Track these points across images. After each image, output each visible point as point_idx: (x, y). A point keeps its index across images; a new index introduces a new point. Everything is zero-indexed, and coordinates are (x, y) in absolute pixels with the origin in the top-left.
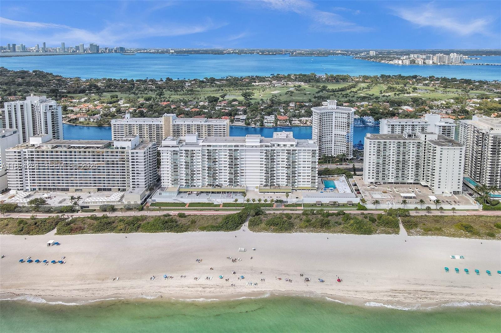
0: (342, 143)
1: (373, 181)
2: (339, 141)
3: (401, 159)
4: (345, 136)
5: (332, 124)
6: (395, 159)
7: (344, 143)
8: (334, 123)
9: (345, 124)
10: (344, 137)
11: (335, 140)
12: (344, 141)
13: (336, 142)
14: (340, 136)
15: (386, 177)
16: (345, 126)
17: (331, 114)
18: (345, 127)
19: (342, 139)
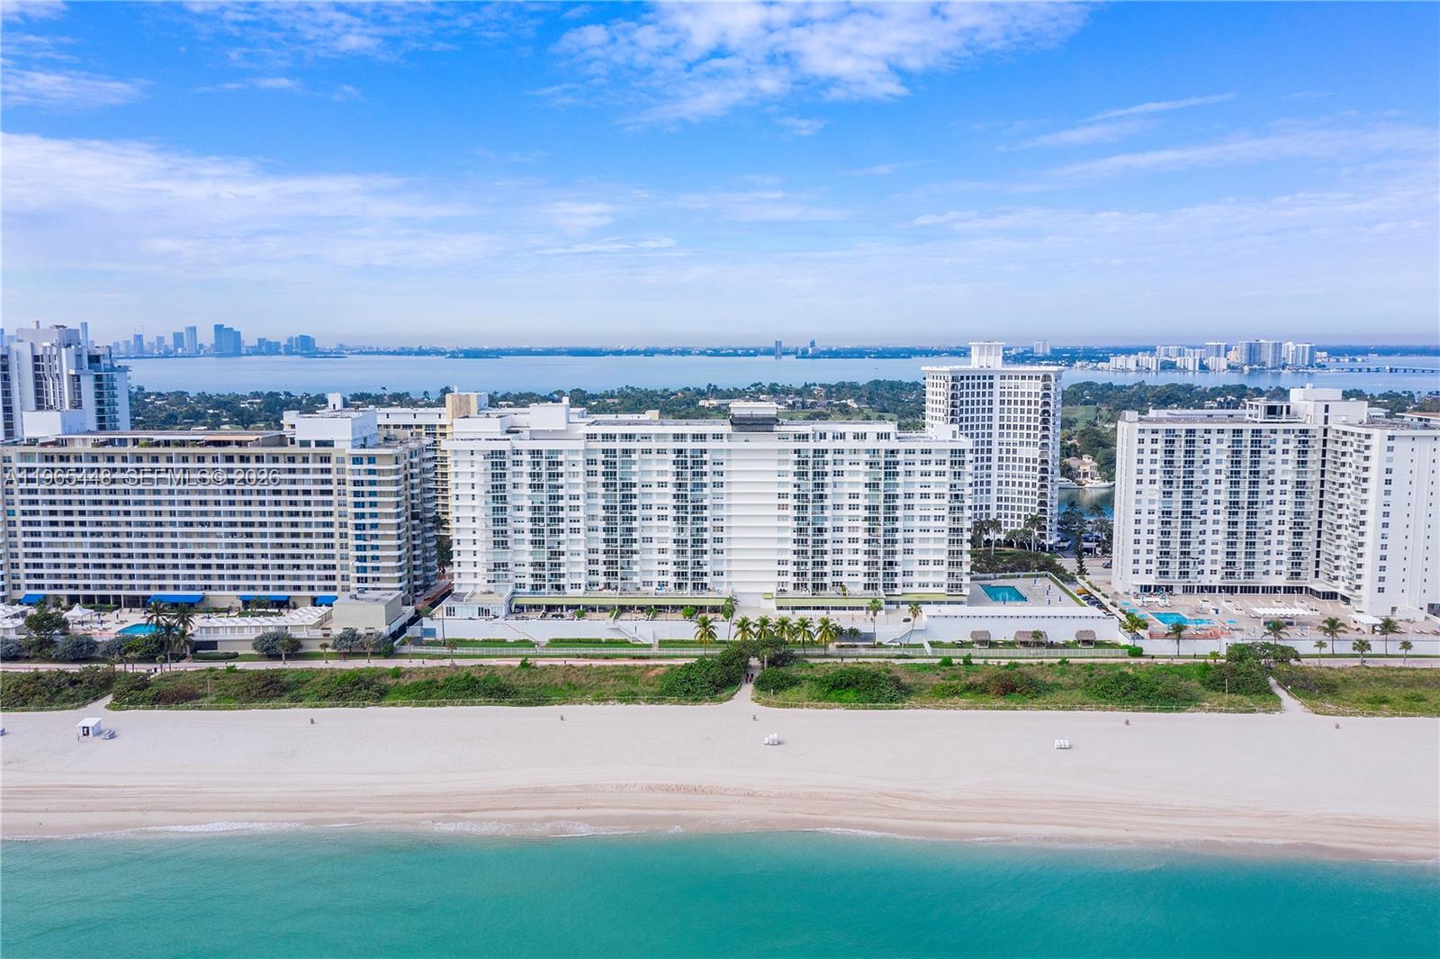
0: (1023, 489)
1: (1151, 580)
2: (1014, 484)
3: (1244, 498)
4: (1035, 461)
5: (990, 419)
6: (1224, 497)
7: (1030, 489)
8: (996, 414)
9: (1032, 416)
10: (1031, 465)
11: (1000, 479)
12: (1030, 481)
13: (1004, 487)
14: (1017, 464)
15: (1191, 565)
16: (1032, 424)
17: (987, 381)
18: (1036, 428)
19: (1024, 472)
